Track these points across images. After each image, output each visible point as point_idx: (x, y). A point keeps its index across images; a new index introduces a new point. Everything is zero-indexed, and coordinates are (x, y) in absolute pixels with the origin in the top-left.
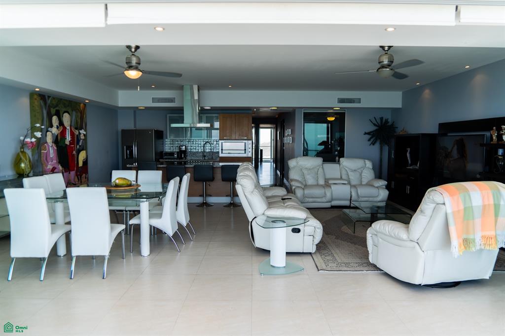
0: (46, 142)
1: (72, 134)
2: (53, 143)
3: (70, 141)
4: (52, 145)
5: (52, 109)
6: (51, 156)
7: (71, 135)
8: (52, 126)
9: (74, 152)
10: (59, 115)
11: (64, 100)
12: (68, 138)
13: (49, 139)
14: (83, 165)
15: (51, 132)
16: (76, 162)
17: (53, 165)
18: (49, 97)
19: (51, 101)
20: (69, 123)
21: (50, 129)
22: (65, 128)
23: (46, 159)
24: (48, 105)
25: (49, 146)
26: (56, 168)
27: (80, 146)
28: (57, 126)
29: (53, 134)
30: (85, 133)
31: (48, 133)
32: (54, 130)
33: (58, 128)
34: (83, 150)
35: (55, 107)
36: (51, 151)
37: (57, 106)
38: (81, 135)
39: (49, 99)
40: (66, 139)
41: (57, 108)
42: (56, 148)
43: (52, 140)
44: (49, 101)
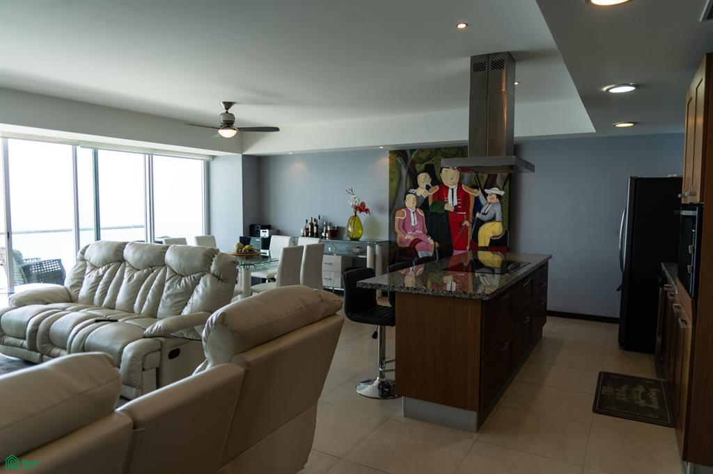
0: (405, 207)
1: (462, 195)
2: (416, 208)
3: (456, 207)
4: (416, 211)
5: (417, 166)
6: (413, 225)
7: (458, 198)
8: (416, 186)
9: (466, 223)
10: (432, 171)
11: (445, 148)
12: (452, 202)
13: (410, 202)
14: (489, 245)
15: (415, 194)
16: (470, 238)
17: (414, 236)
18: (412, 151)
19: (417, 154)
20: (456, 180)
21: (412, 191)
22: (444, 189)
23: (403, 227)
24: (410, 161)
25: (408, 212)
26: (421, 241)
27: (484, 214)
28: (427, 186)
29: (417, 197)
30: (502, 193)
31: (408, 196)
32: (421, 192)
33: (428, 188)
34: (493, 219)
35: (425, 161)
36: (413, 218)
37: (429, 159)
38: (488, 198)
39: (411, 154)
40: (447, 202)
41: (430, 162)
42: (423, 215)
43: (415, 205)
44: (413, 156)
